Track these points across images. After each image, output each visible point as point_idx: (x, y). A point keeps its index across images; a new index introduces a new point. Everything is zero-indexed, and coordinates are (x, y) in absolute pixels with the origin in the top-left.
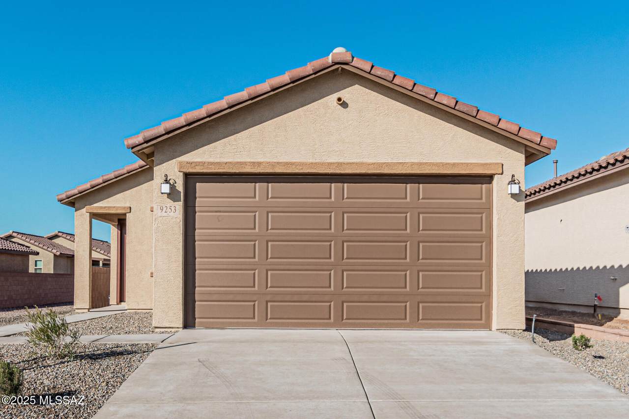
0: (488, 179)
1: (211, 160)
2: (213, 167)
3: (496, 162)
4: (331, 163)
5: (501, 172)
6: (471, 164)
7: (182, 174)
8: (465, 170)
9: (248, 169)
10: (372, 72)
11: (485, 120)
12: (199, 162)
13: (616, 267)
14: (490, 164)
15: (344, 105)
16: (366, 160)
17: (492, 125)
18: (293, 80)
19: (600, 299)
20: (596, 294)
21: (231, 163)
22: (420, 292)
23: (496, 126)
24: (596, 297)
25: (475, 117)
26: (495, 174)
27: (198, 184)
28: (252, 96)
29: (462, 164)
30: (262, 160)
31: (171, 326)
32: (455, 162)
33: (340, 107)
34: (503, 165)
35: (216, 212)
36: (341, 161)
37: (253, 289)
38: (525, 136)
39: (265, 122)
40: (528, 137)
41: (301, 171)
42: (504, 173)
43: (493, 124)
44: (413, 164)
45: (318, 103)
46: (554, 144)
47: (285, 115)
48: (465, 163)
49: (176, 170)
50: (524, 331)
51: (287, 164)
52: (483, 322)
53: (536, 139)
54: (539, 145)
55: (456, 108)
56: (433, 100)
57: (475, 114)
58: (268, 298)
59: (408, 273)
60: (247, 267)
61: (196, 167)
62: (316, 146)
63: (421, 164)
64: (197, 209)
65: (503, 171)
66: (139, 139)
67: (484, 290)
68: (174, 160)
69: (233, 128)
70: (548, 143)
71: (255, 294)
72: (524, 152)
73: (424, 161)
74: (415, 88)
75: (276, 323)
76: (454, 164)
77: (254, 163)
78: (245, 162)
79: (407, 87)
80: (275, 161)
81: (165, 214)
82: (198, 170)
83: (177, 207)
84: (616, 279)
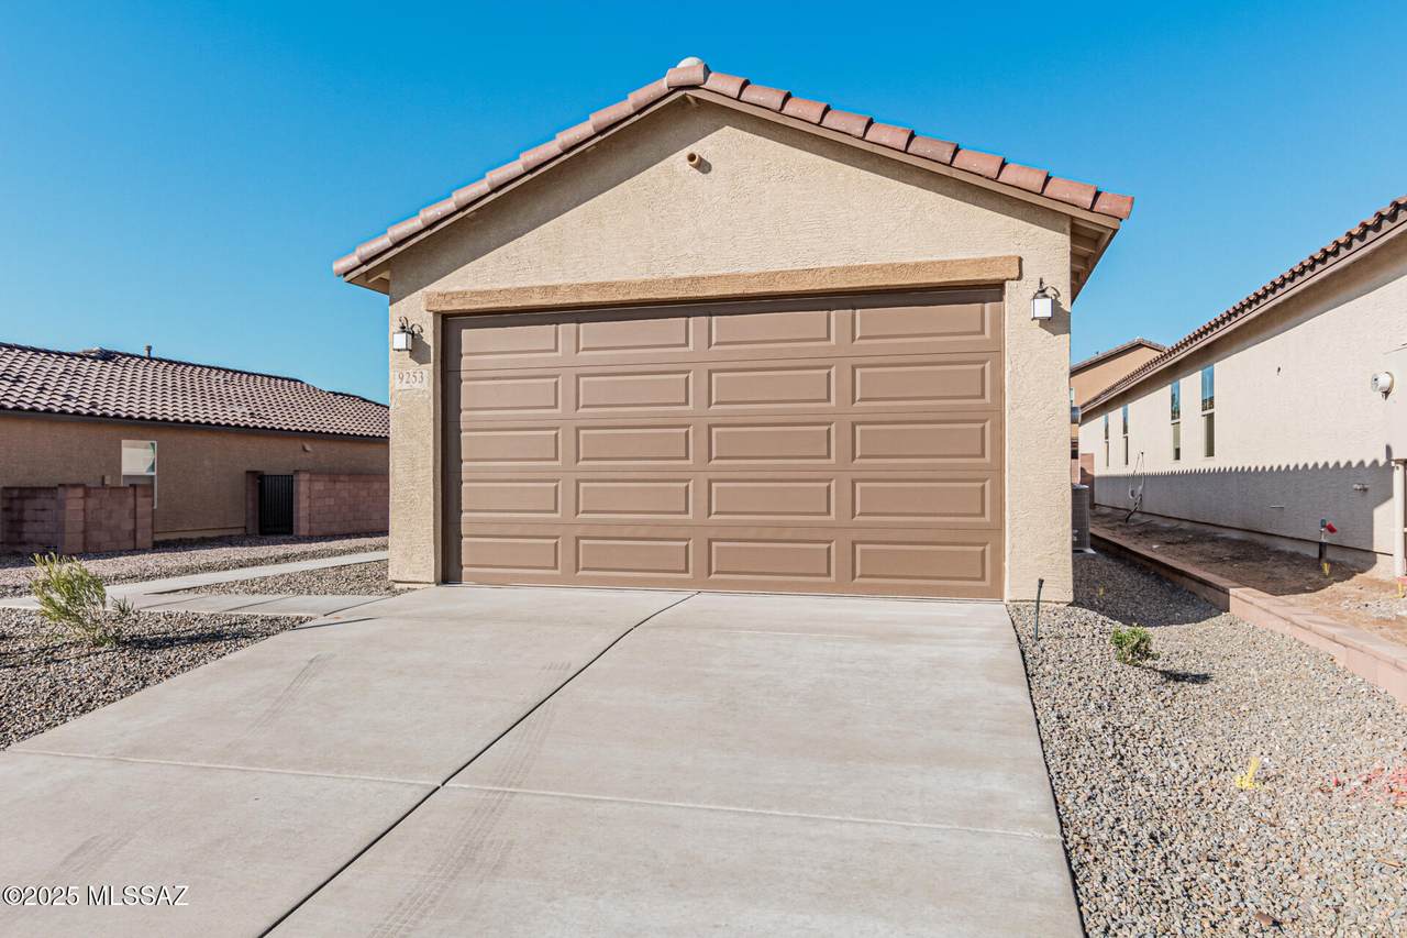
0: (992, 290)
1: (479, 287)
2: (480, 299)
3: (1006, 254)
4: (680, 280)
5: (1017, 274)
6: (952, 262)
7: (431, 314)
8: (940, 276)
9: (537, 300)
10: (743, 97)
11: (971, 169)
12: (458, 293)
13: (1368, 463)
14: (994, 259)
15: (703, 166)
16: (744, 270)
17: (987, 178)
18: (599, 129)
19: (1332, 530)
20: (1323, 521)
21: (506, 290)
22: (857, 522)
23: (995, 180)
24: (1323, 526)
25: (950, 165)
26: (1005, 281)
27: (463, 331)
28: (531, 167)
29: (933, 263)
30: (561, 282)
31: (417, 579)
32: (920, 260)
33: (696, 171)
34: (1020, 260)
35: (494, 379)
36: (699, 273)
37: (554, 515)
38: (1057, 196)
39: (567, 211)
40: (1066, 197)
41: (627, 298)
42: (1025, 276)
43: (988, 175)
44: (833, 270)
45: (658, 168)
46: (1125, 207)
47: (600, 197)
48: (939, 262)
49: (423, 308)
50: (1070, 605)
51: (603, 285)
52: (987, 583)
53: (1083, 198)
54: (1091, 210)
55: (910, 150)
56: (862, 139)
57: (949, 159)
58: (579, 531)
59: (833, 484)
60: (544, 476)
61: (453, 301)
62: (654, 250)
63: (849, 270)
64: (463, 375)
65: (1021, 272)
66: (354, 260)
67: (988, 518)
68: (420, 292)
69: (511, 228)
70: (1111, 204)
71: (556, 524)
72: (1068, 229)
73: (857, 263)
74: (825, 120)
75: (594, 577)
76: (917, 266)
77: (546, 287)
78: (532, 288)
79: (809, 119)
80: (583, 282)
81: (406, 386)
82: (456, 306)
83: (425, 373)
84: (1365, 490)
